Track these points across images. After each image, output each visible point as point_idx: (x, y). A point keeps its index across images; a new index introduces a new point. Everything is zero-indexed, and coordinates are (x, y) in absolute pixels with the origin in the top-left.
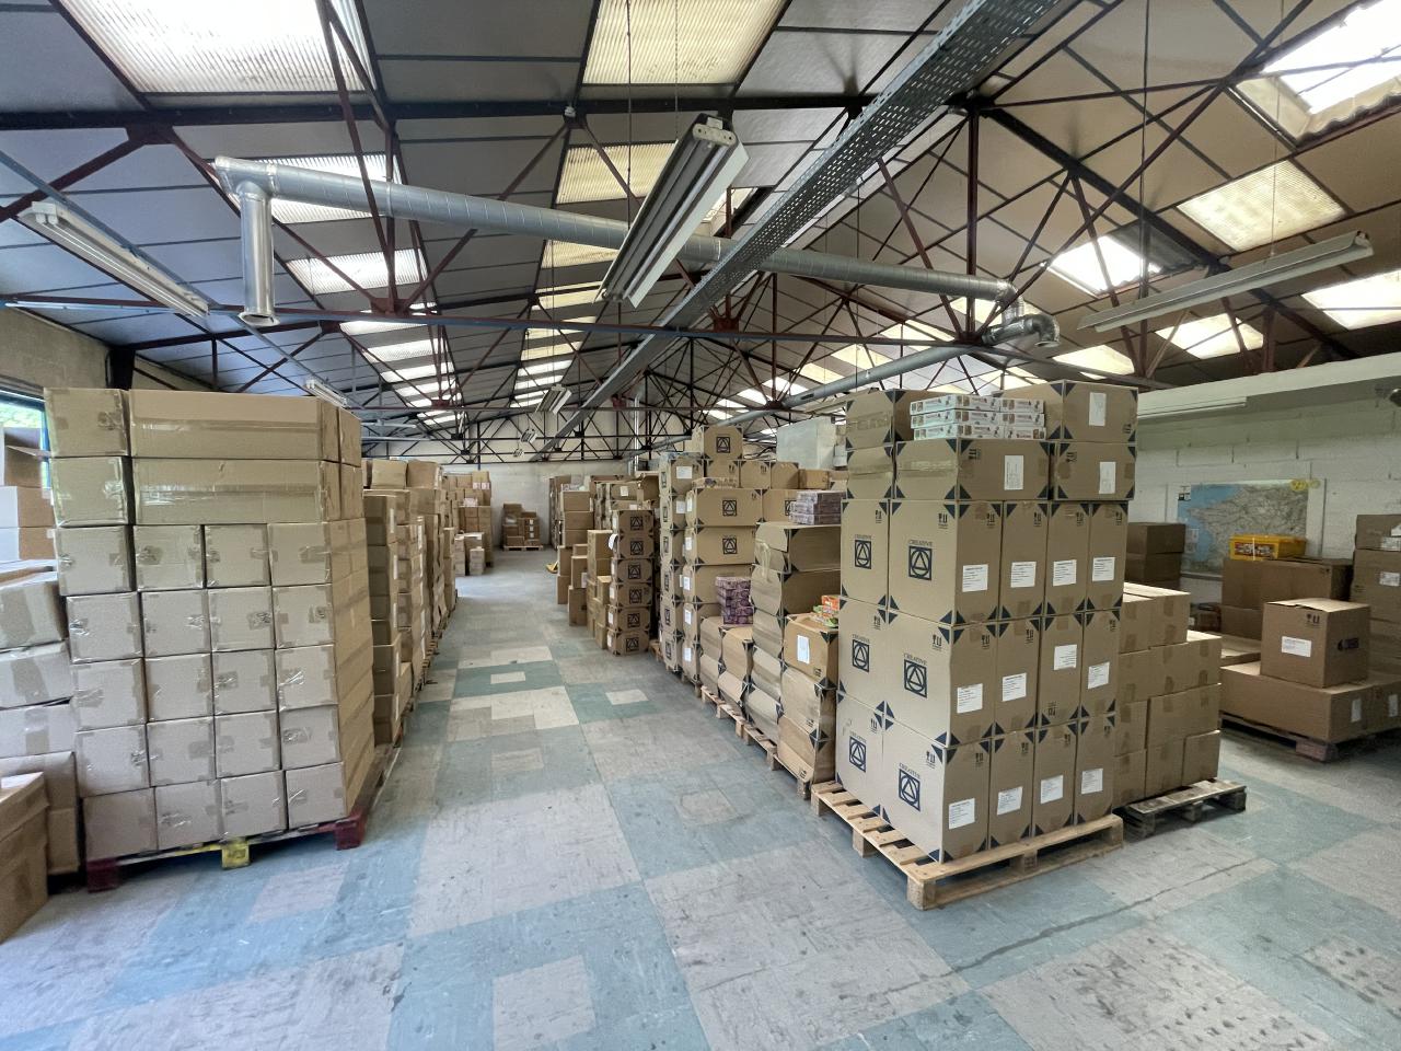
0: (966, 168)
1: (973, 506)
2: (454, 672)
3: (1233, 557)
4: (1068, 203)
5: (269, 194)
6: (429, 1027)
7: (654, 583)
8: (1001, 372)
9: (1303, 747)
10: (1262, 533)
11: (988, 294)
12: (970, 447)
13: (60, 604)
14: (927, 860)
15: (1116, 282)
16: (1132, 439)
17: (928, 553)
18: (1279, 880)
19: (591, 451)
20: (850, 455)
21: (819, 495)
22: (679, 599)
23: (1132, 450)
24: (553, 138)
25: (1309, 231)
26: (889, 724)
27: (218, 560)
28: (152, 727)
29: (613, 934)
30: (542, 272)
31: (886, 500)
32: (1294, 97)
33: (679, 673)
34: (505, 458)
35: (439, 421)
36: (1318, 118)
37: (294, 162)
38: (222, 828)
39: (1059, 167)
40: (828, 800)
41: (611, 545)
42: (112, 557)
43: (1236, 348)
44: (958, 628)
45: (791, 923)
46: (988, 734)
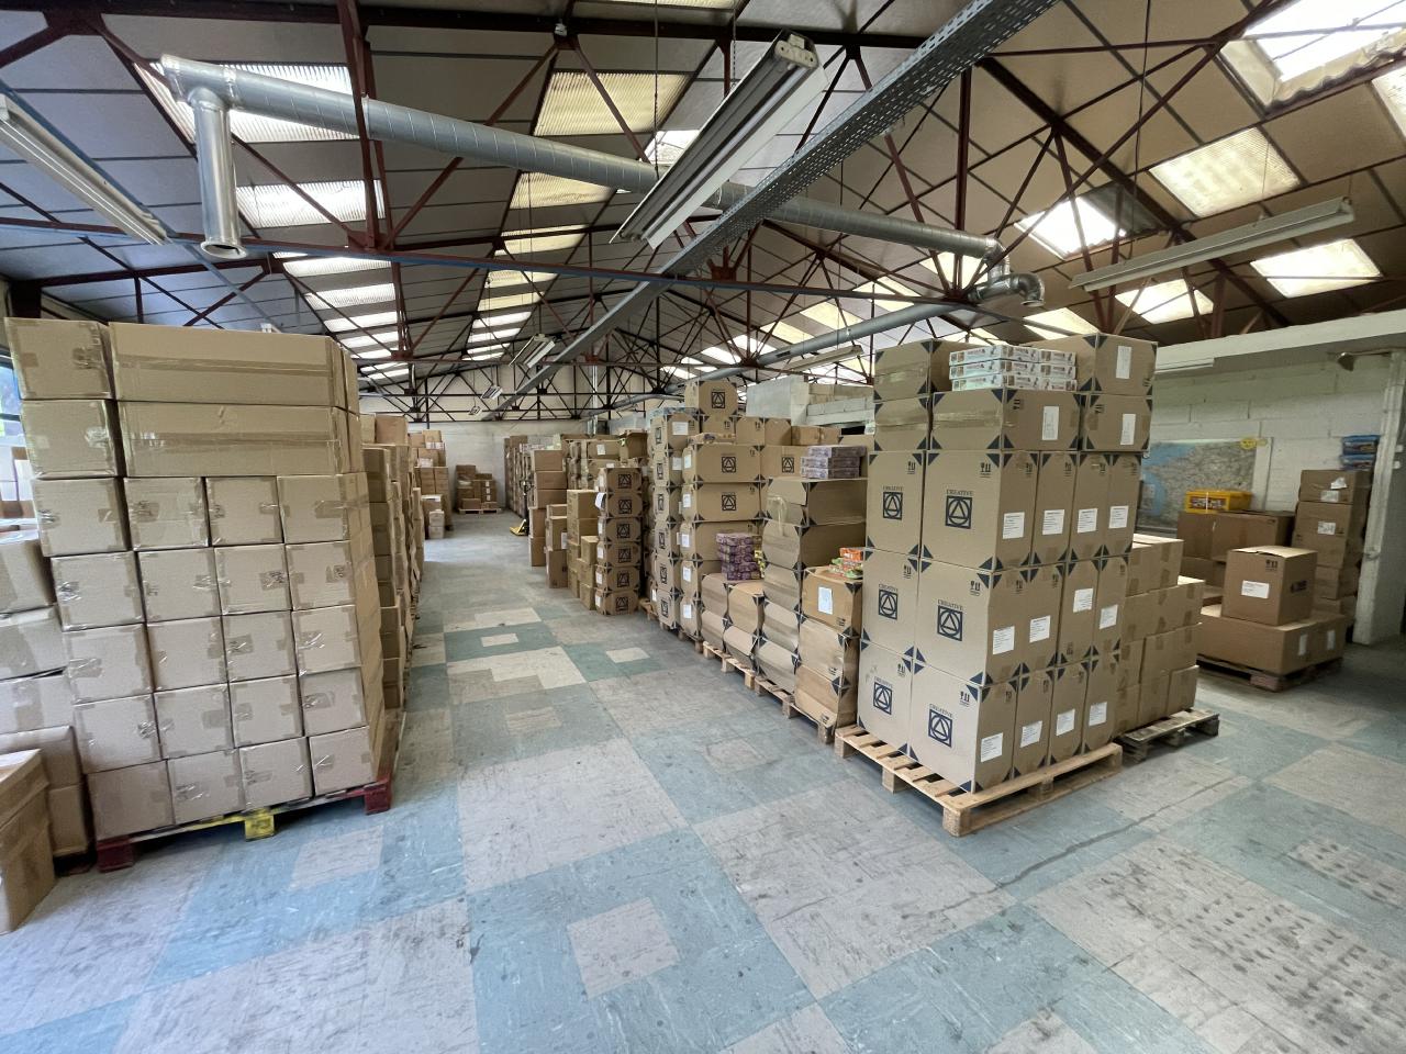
0: (956, 123)
1: (1016, 454)
2: (441, 635)
3: (1188, 510)
4: (1050, 164)
5: (227, 104)
6: (513, 974)
7: (642, 541)
8: (965, 333)
9: (1258, 679)
10: (1214, 488)
11: (976, 251)
12: (1015, 397)
13: (44, 566)
14: (957, 792)
15: (1088, 243)
16: (1150, 393)
17: (968, 502)
18: (1257, 792)
19: (547, 409)
20: (878, 408)
21: (833, 449)
22: (677, 557)
23: (1150, 403)
24: (541, 60)
25: (1266, 200)
26: (918, 668)
27: (222, 516)
28: (160, 697)
29: (674, 876)
30: (510, 213)
31: (920, 451)
32: (1269, 64)
33: (676, 631)
34: (456, 416)
35: (390, 374)
36: (1287, 85)
37: (254, 69)
38: (243, 798)
39: (1043, 123)
40: (854, 742)
41: (598, 503)
42: (102, 513)
43: (1190, 313)
44: (998, 573)
45: (842, 855)
46: (1017, 673)
